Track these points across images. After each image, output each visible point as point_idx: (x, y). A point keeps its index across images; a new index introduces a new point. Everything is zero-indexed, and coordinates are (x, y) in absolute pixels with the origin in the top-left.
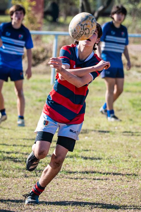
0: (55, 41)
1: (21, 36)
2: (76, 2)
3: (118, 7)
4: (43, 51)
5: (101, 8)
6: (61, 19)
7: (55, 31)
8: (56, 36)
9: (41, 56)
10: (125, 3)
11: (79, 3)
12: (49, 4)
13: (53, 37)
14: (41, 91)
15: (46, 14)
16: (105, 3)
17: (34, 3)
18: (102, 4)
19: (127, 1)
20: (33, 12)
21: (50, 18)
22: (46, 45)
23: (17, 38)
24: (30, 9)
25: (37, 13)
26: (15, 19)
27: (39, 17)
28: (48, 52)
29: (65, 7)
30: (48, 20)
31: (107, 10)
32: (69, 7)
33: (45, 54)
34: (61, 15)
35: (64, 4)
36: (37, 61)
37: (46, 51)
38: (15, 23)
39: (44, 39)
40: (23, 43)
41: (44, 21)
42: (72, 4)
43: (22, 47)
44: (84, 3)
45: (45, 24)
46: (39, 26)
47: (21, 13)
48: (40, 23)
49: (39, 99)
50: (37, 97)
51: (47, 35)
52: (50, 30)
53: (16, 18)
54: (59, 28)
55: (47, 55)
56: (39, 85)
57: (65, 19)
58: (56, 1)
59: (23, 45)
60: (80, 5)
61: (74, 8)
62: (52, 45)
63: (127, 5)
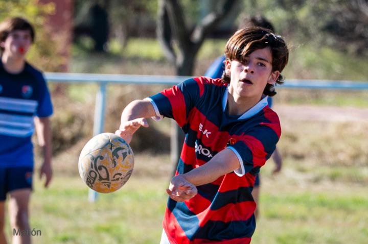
0: (99, 98)
1: (28, 89)
2: (150, 6)
3: (253, 21)
4: (71, 121)
5: (209, 19)
6: (115, 45)
7: (100, 72)
8: (103, 85)
9: (67, 133)
10: (268, 7)
11: (157, 6)
12: (85, 10)
13: (94, 87)
14: (66, 216)
15: (78, 33)
16: (220, 8)
17: (50, 8)
18: (213, 9)
19: (273, 2)
20: (48, 29)
21: (88, 42)
22: (78, 108)
23: (19, 95)
24: (40, 21)
25: (56, 31)
26: (11, 50)
27: (61, 40)
28: (83, 123)
29: (122, 17)
30: (83, 48)
31: (225, 24)
32: (132, 17)
33: (75, 128)
34: (114, 36)
35: (122, 10)
36: (58, 146)
37: (77, 122)
38: (9, 59)
39: (74, 92)
40: (32, 105)
41: (73, 50)
42: (139, 9)
43: (30, 115)
44: (170, 8)
45: (75, 57)
46: (63, 61)
47: (26, 37)
48: (64, 54)
49: (61, 235)
50: (56, 231)
51: (80, 83)
52: (90, 70)
53: (15, 48)
54: (109, 67)
55: (80, 130)
56: (62, 203)
57: (125, 45)
58: (101, 1)
59: (33, 110)
60: (160, 12)
61: (144, 20)
62: (92, 107)
63: (273, 10)
